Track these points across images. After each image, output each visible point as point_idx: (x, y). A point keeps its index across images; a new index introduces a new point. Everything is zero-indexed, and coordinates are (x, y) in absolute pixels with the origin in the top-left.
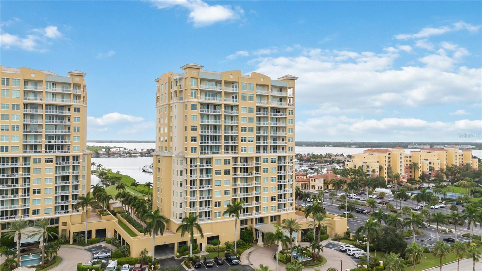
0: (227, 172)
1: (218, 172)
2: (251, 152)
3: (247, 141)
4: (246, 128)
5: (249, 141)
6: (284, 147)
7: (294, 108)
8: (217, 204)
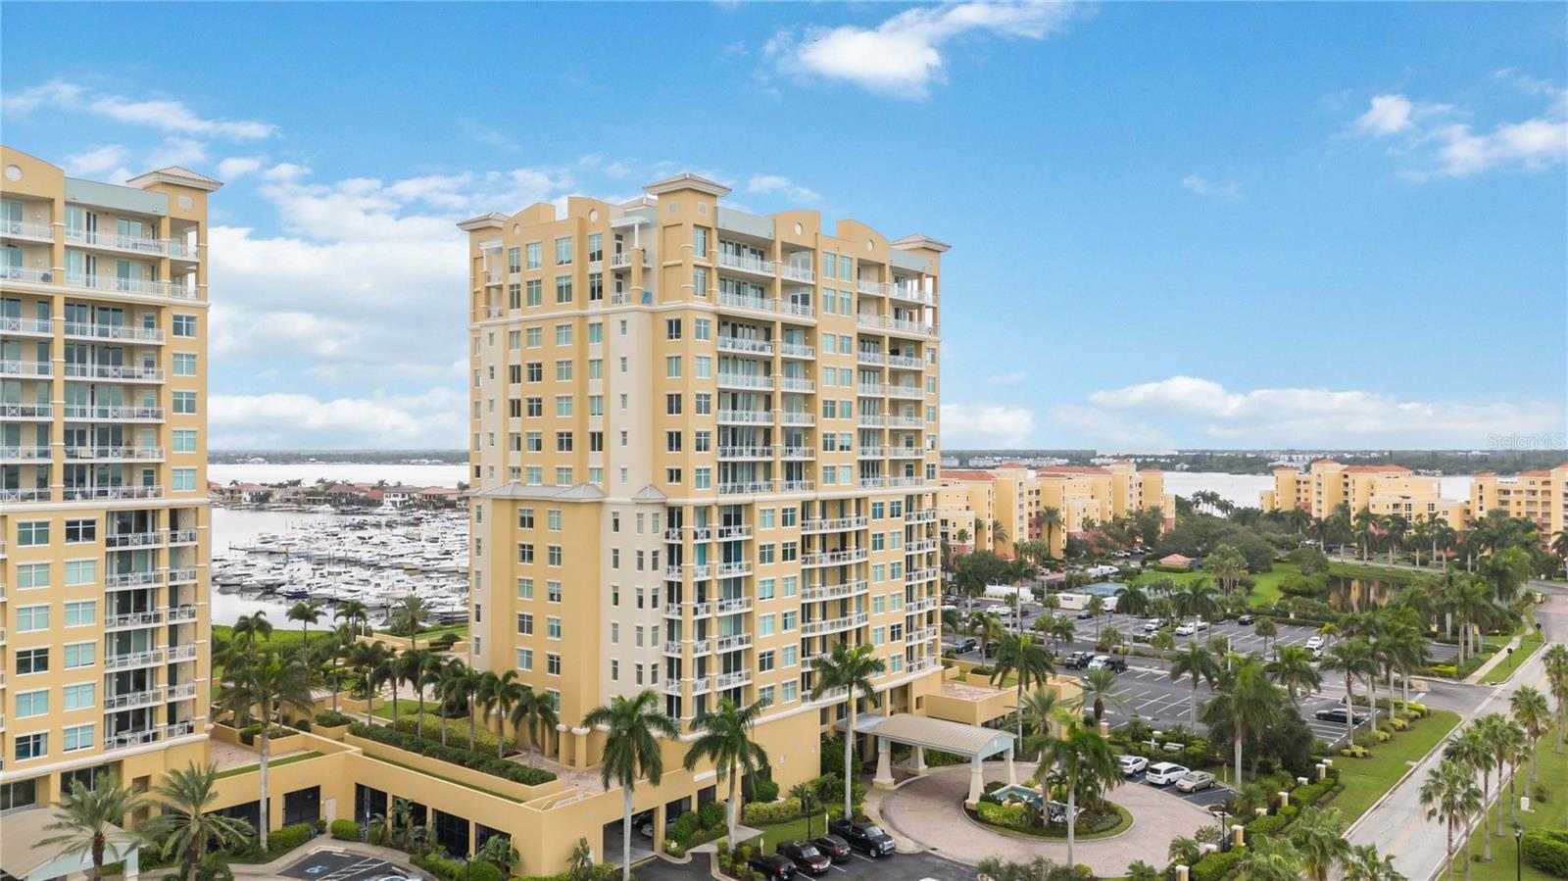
0: (788, 554)
1: (767, 554)
2: (847, 485)
3: (837, 447)
4: (834, 403)
5: (842, 448)
6: (911, 466)
7: (939, 342)
8: (767, 662)
